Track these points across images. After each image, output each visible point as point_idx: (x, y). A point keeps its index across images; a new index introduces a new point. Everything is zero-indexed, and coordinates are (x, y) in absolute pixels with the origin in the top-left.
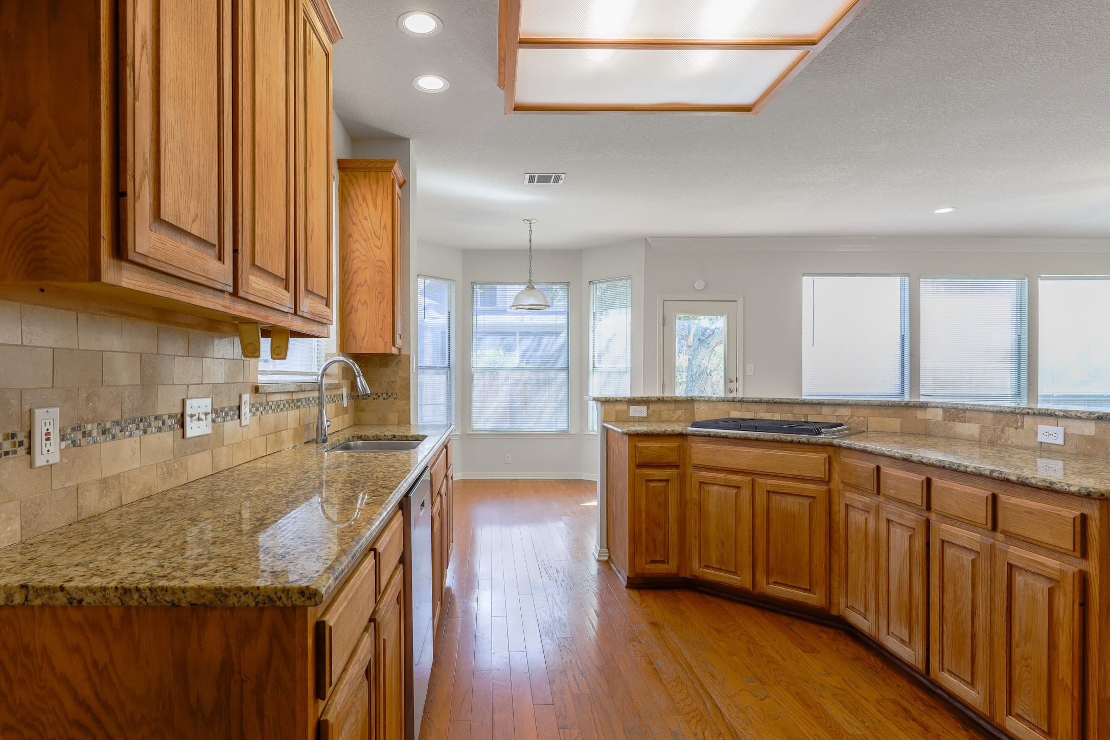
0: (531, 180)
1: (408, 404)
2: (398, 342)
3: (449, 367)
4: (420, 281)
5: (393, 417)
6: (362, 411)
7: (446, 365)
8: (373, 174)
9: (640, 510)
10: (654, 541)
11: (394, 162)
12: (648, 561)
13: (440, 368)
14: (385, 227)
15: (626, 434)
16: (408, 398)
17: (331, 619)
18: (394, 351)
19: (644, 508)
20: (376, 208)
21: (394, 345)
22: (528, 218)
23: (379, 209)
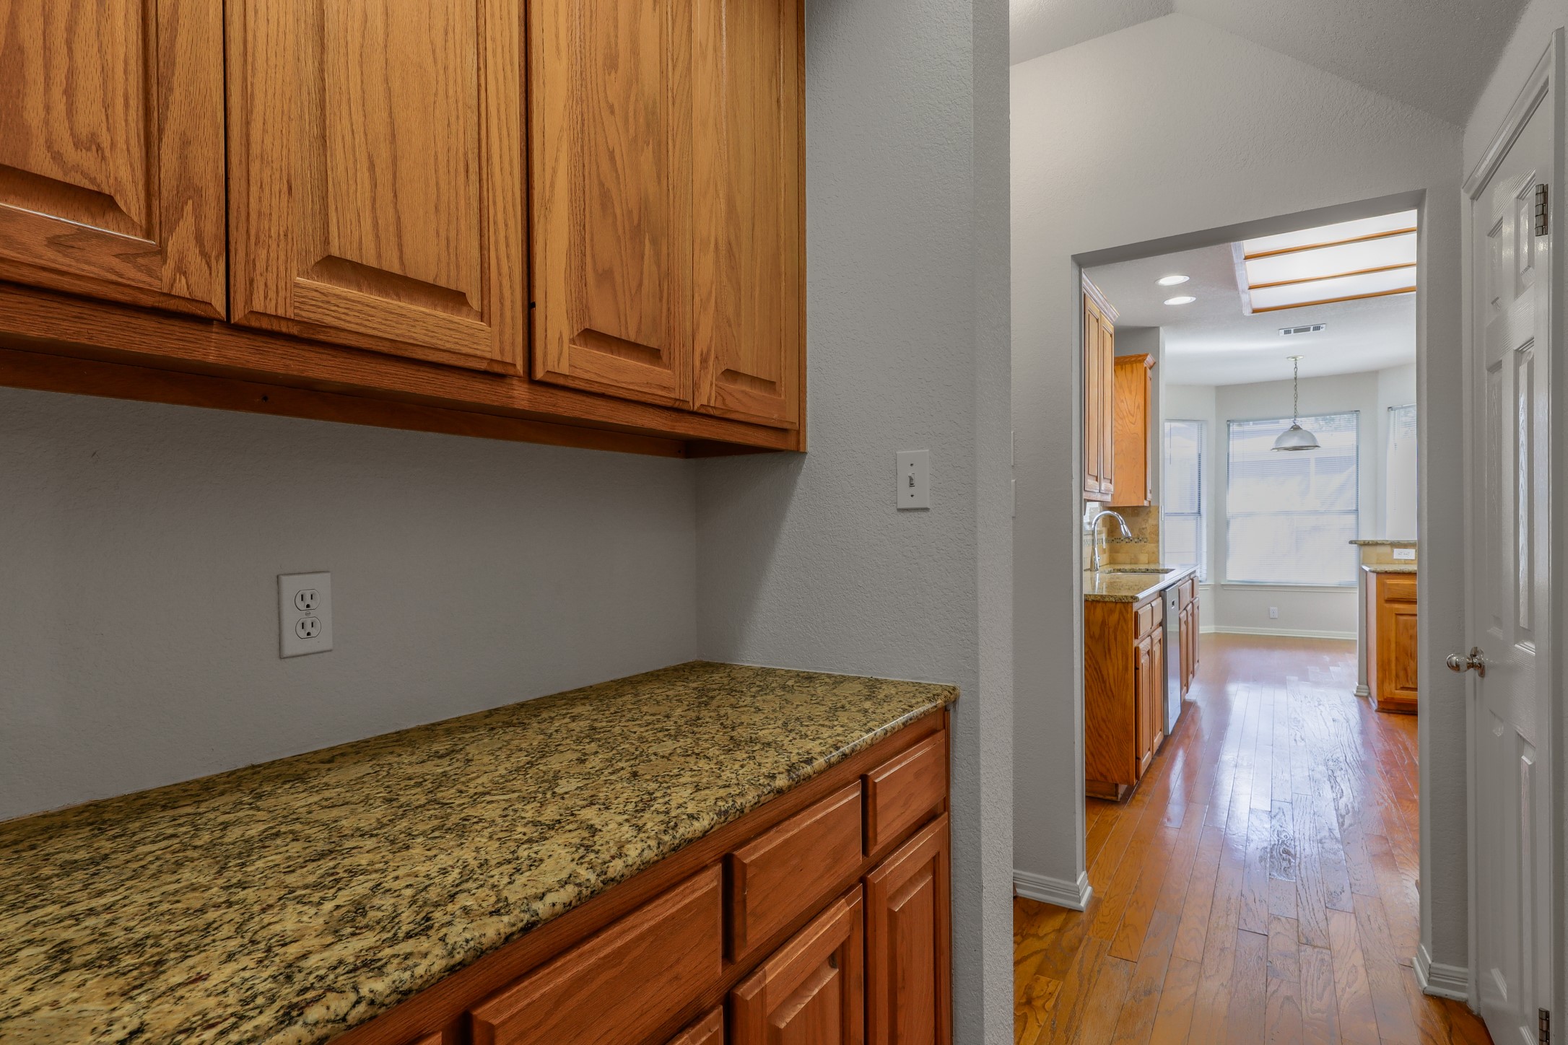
0: (1287, 332)
1: (1158, 547)
2: (1149, 496)
3: (1199, 512)
4: (1167, 425)
5: (1143, 558)
6: (1117, 552)
7: (1196, 510)
8: (1128, 367)
9: (1389, 641)
10: (1406, 670)
11: (1147, 355)
12: (1399, 687)
13: (1189, 514)
14: (1138, 407)
15: (1373, 572)
16: (1158, 542)
17: (1140, 612)
18: (1146, 503)
19: (1393, 640)
20: (1130, 392)
21: (1146, 499)
22: (1293, 355)
23: (1134, 393)
